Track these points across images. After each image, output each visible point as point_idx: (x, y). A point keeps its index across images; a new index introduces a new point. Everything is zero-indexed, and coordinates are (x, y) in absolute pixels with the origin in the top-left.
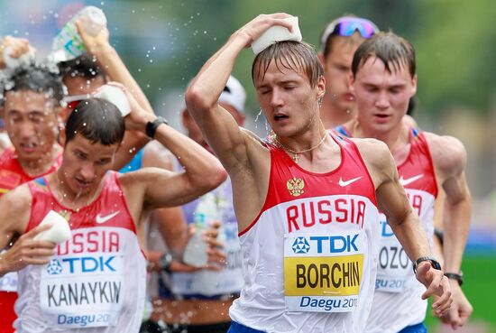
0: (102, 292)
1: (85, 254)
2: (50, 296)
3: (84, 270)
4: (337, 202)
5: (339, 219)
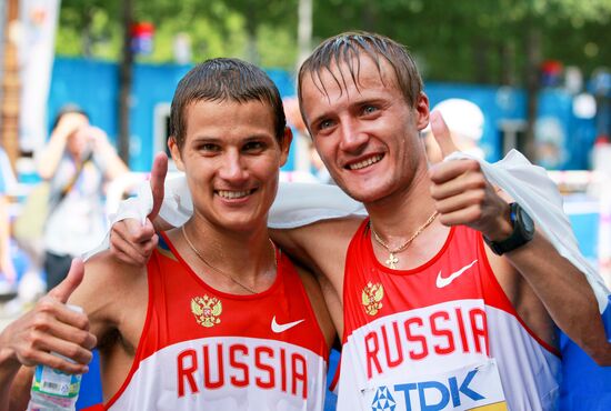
4: (432, 318)
5: (438, 350)
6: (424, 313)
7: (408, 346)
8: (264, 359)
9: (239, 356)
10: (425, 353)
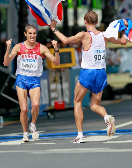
0: (32, 66)
1: (30, 59)
2: (23, 65)
3: (30, 62)
8: (32, 56)
9: (29, 56)
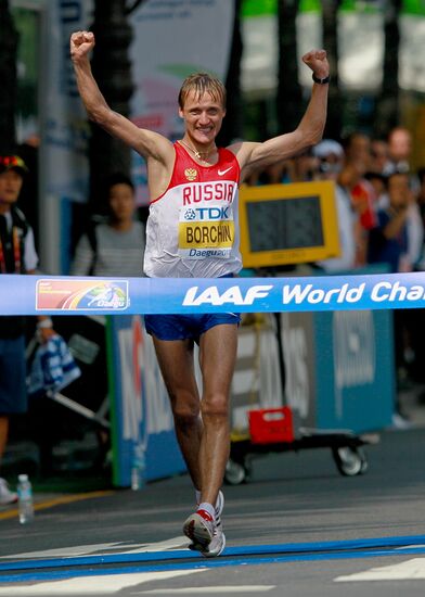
4: (216, 186)
5: (216, 198)
6: (214, 183)
7: (204, 195)
10: (211, 198)
